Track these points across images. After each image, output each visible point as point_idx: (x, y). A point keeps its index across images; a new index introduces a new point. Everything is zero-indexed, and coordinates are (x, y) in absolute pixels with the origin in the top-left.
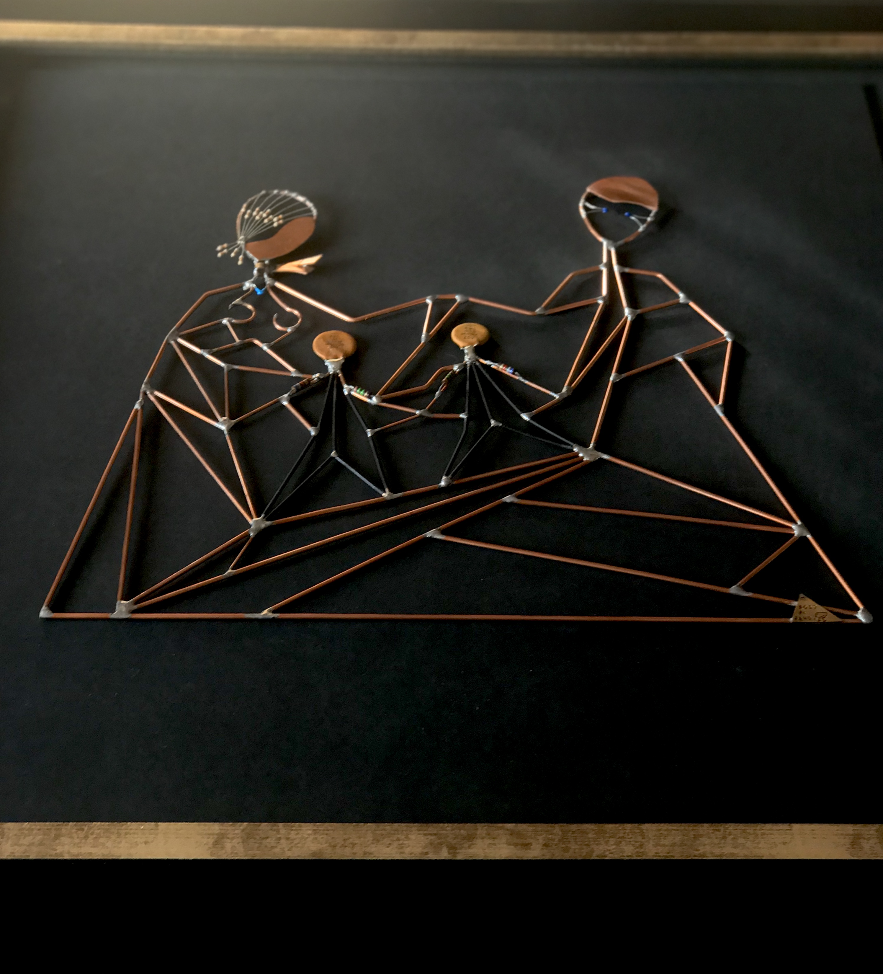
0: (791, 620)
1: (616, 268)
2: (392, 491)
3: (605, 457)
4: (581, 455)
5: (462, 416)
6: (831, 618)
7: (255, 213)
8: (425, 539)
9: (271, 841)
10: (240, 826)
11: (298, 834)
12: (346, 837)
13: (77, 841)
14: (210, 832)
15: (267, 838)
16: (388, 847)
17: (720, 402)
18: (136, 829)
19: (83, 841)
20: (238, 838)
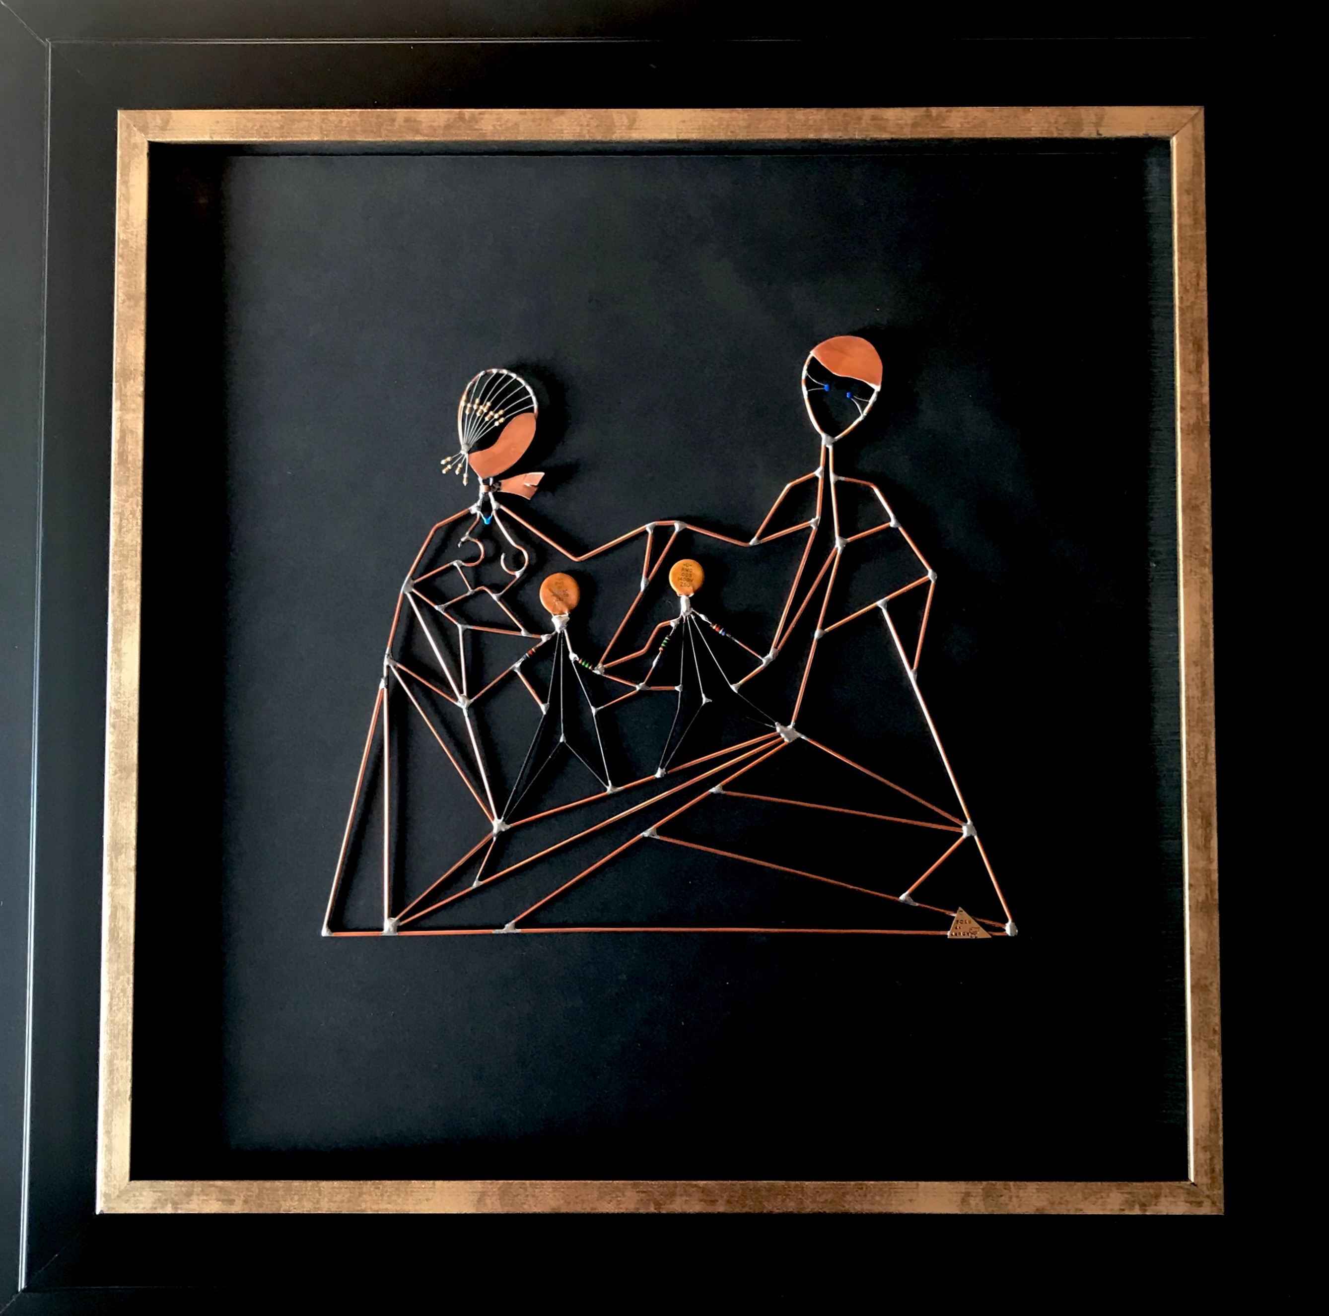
0: (948, 933)
1: (832, 478)
2: (615, 785)
3: (803, 737)
4: (783, 736)
5: (677, 688)
6: (982, 934)
7: (475, 407)
8: (644, 838)
10: (497, 1182)
14: (475, 1190)
15: (518, 1195)
17: (915, 668)
18: (419, 1188)
19: (381, 1197)
20: (496, 1194)
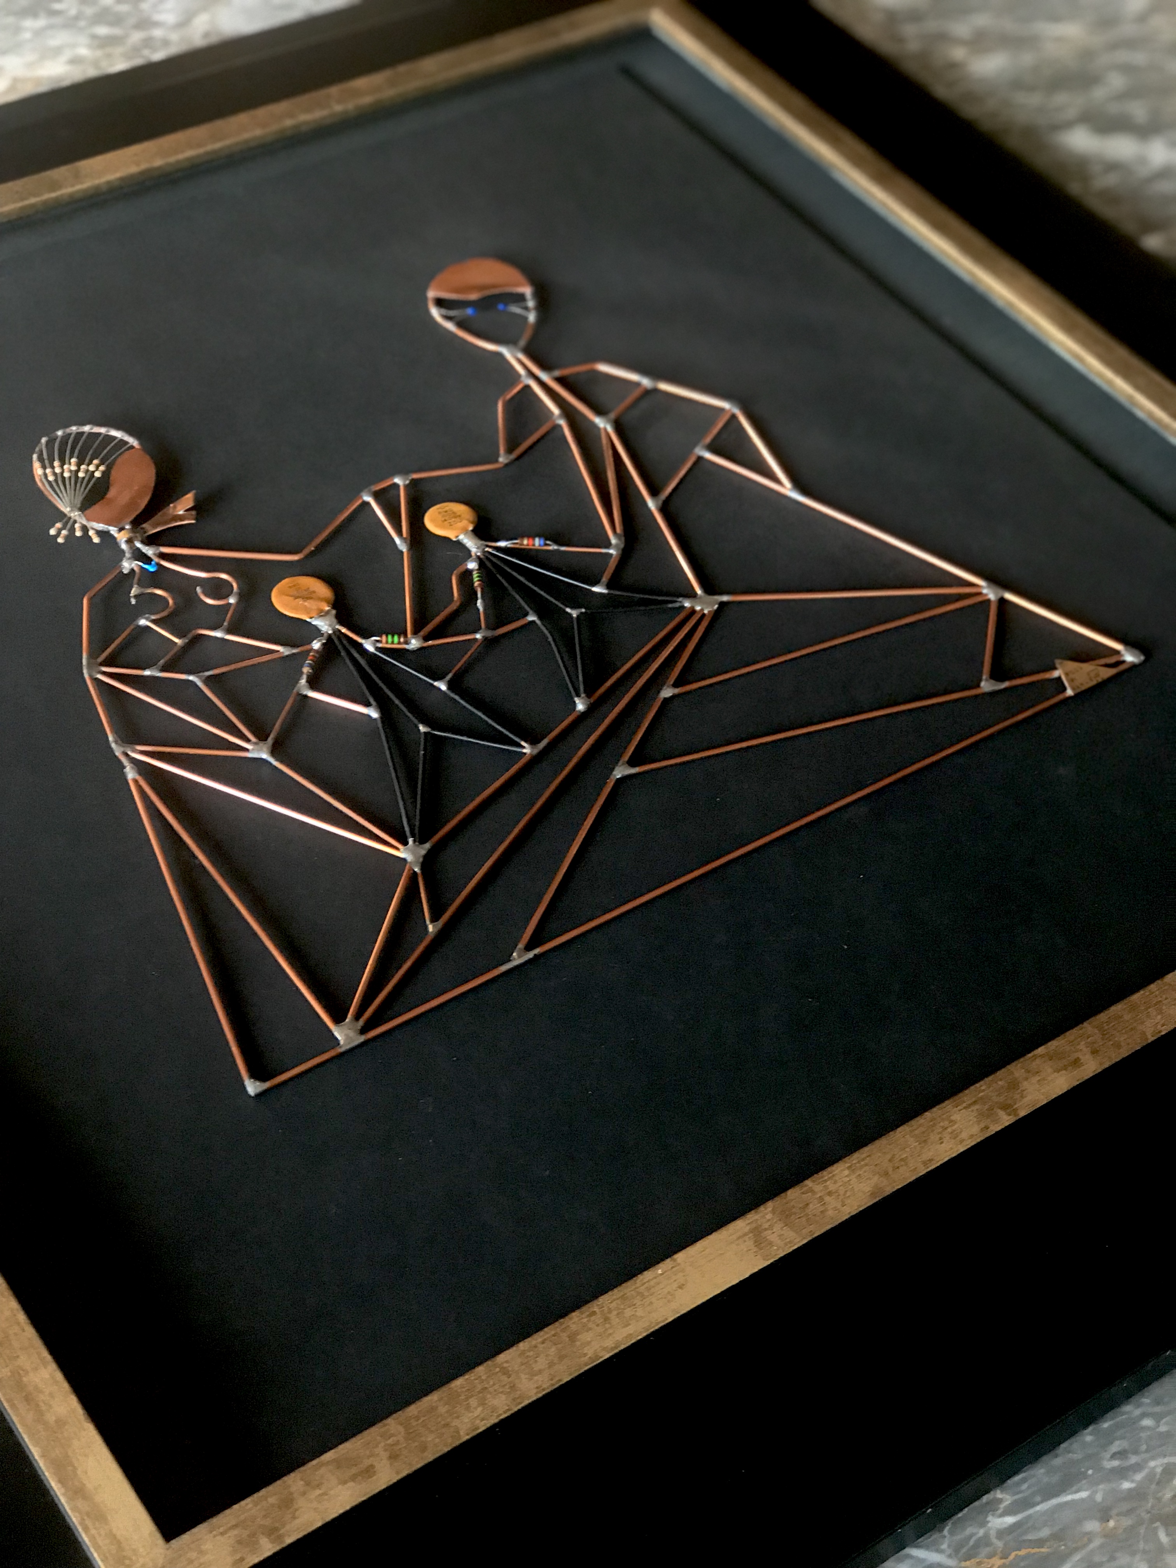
0: (1069, 693)
1: (544, 376)
3: (726, 598)
4: (698, 608)
5: (530, 618)
7: (58, 470)
8: (619, 780)
9: (814, 1207)
10: (766, 1209)
11: (835, 1182)
12: (889, 1156)
13: (600, 1329)
14: (740, 1234)
15: (807, 1204)
16: (942, 1143)
17: (788, 485)
18: (657, 1280)
19: (607, 1326)
20: (776, 1222)
